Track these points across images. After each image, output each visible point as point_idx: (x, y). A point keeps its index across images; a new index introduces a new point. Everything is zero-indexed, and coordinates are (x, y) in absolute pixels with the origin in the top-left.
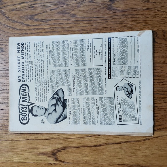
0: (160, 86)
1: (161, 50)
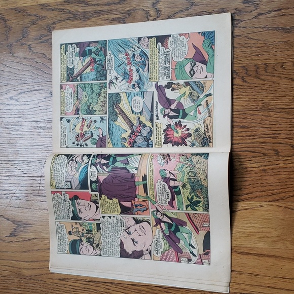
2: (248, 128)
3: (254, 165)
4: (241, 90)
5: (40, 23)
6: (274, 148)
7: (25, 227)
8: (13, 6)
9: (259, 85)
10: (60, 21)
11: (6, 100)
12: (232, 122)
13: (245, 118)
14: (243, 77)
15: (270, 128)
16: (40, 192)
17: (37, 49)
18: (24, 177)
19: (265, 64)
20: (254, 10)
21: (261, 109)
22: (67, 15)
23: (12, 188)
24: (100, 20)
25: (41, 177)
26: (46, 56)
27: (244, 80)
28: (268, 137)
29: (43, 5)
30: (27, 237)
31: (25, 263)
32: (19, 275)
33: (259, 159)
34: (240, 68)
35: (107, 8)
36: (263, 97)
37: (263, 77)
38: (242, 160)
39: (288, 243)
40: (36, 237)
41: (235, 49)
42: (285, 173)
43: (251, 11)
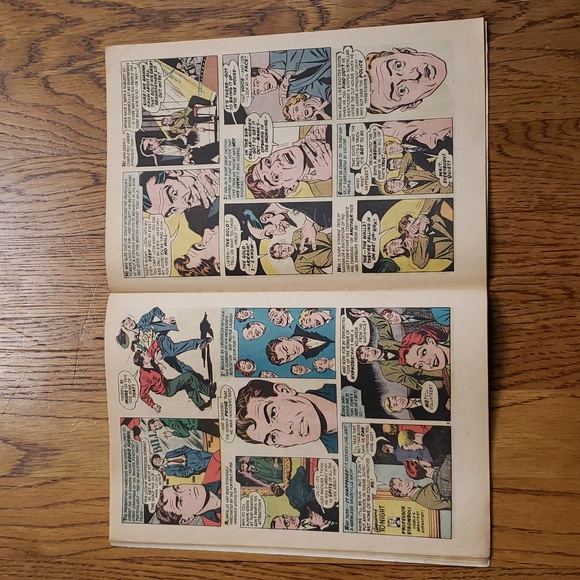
0: (516, 271)
1: (519, 176)
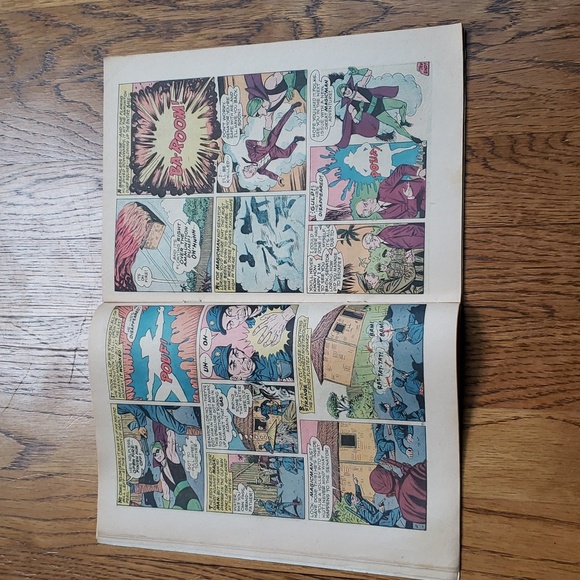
2: (492, 260)
3: (505, 336)
4: (482, 185)
5: (80, 41)
6: (544, 302)
7: (40, 450)
8: (26, 6)
9: (517, 176)
10: (120, 39)
11: (8, 195)
12: (464, 249)
13: (489, 242)
14: (485, 159)
15: (538, 262)
16: (73, 380)
17: (73, 93)
18: (40, 349)
19: (530, 134)
20: (510, 26)
21: (520, 225)
22: (135, 28)
23: (18, 372)
24: (200, 38)
25: (76, 350)
26: (90, 108)
27: (486, 166)
28: (534, 281)
29: (86, 6)
30: (46, 470)
31: (41, 523)
32: (29, 545)
33: (514, 324)
34: (480, 142)
35: (214, 14)
36: (524, 200)
37: (524, 161)
38: (480, 325)
39: (569, 493)
40: (64, 470)
41: (470, 103)
42: (566, 353)
43: (505, 28)
